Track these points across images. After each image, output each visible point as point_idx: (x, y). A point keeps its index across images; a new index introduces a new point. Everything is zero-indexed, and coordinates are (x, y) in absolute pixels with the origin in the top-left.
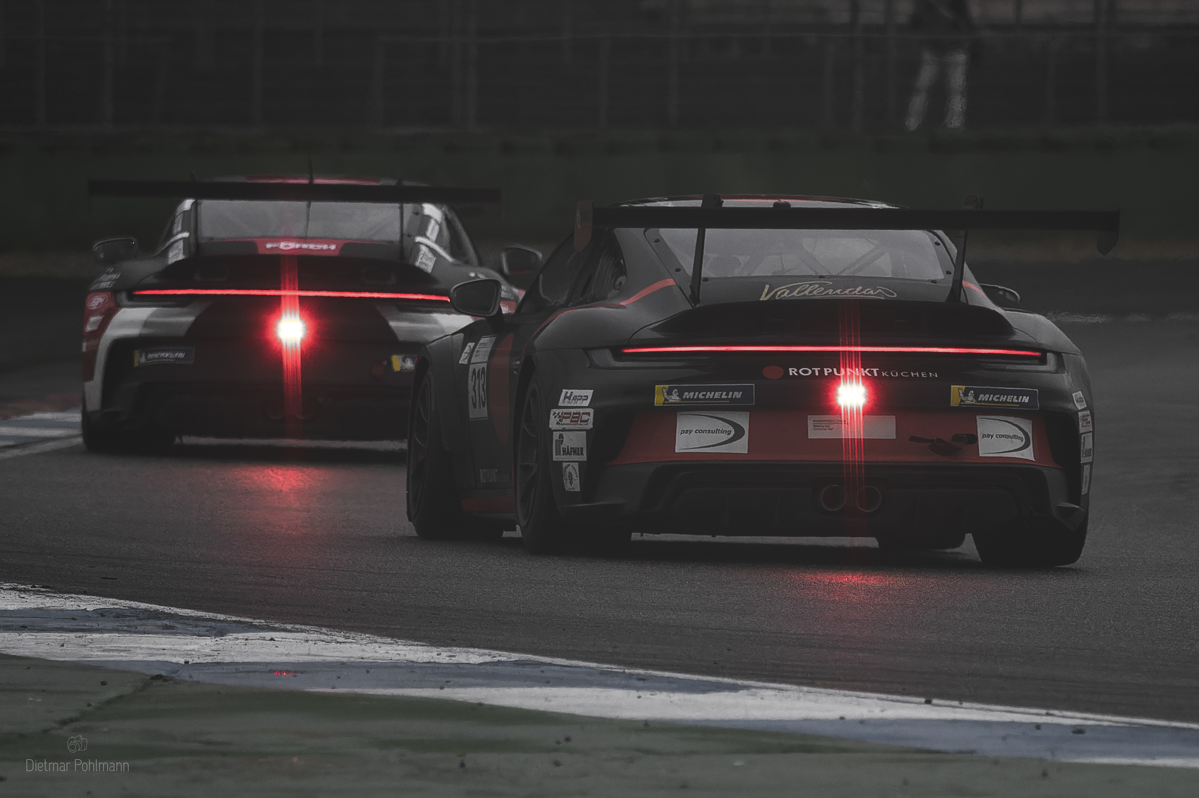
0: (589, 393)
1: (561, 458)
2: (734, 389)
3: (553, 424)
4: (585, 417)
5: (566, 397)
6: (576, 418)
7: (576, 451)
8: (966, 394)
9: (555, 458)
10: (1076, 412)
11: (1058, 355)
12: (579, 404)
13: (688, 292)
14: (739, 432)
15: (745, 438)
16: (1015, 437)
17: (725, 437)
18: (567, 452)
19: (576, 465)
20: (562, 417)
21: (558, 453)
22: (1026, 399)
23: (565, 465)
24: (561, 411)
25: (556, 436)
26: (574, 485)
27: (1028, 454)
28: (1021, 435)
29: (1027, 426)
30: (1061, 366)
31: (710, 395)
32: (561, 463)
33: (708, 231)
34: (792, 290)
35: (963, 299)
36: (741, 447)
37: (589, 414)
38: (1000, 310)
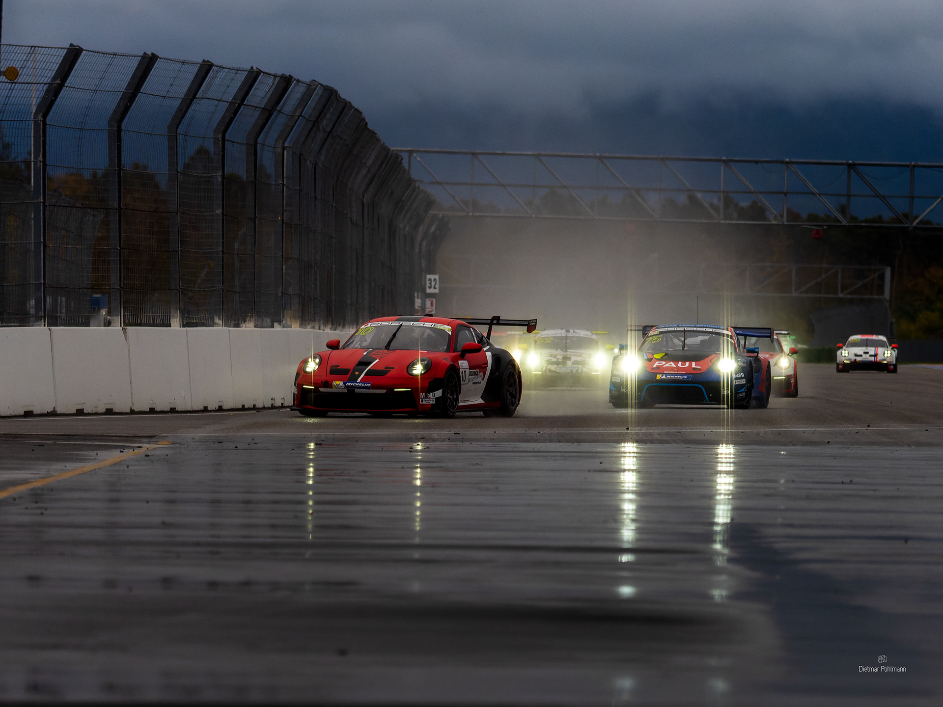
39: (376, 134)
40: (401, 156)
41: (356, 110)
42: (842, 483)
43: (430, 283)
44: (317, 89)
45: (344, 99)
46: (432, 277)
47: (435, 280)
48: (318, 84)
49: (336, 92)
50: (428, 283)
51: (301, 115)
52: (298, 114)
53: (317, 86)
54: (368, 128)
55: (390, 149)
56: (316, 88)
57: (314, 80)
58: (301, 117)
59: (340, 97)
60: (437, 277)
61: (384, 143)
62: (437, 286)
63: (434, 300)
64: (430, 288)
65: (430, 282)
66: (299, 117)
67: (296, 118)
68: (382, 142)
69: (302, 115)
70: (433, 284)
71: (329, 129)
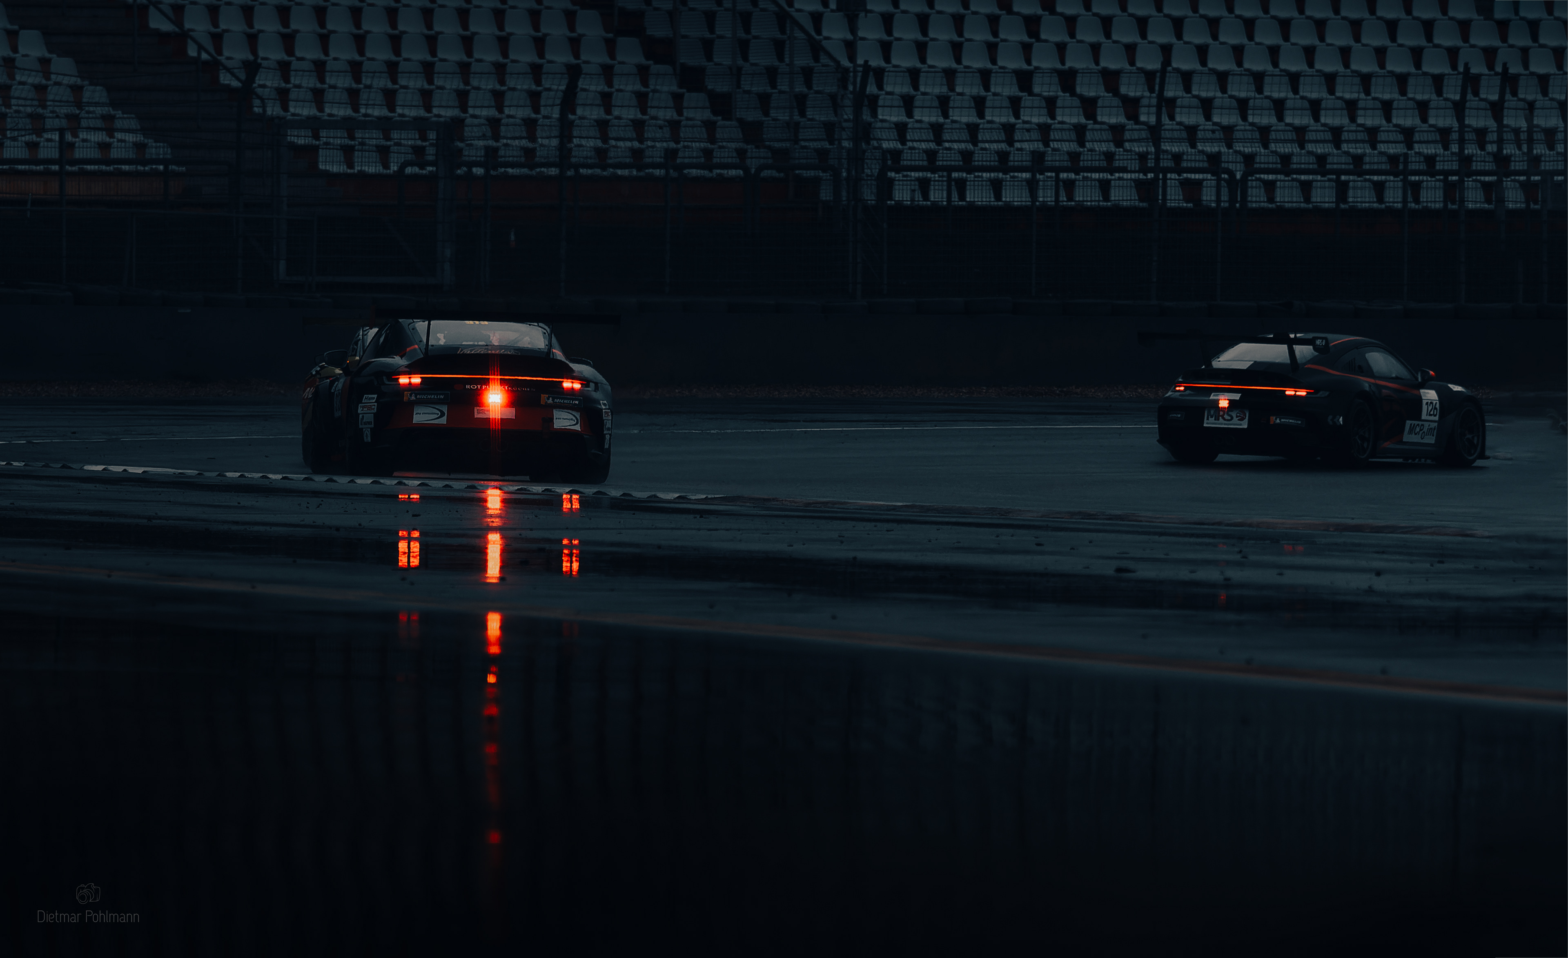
0: (375, 396)
1: (363, 426)
2: (440, 394)
3: (359, 411)
4: (373, 407)
5: (366, 398)
6: (369, 408)
7: (370, 423)
8: (548, 399)
9: (360, 426)
10: (602, 409)
11: (596, 384)
12: (371, 401)
13: (424, 351)
14: (443, 414)
15: (445, 418)
16: (572, 419)
17: (437, 416)
18: (365, 423)
19: (369, 430)
20: (363, 407)
21: (361, 424)
22: (577, 402)
23: (364, 430)
24: (363, 405)
25: (361, 416)
26: (368, 438)
27: (578, 428)
28: (574, 418)
29: (578, 415)
30: (596, 389)
31: (429, 397)
32: (362, 429)
33: (432, 322)
34: (471, 351)
35: (551, 356)
36: (443, 421)
37: (375, 405)
38: (567, 362)
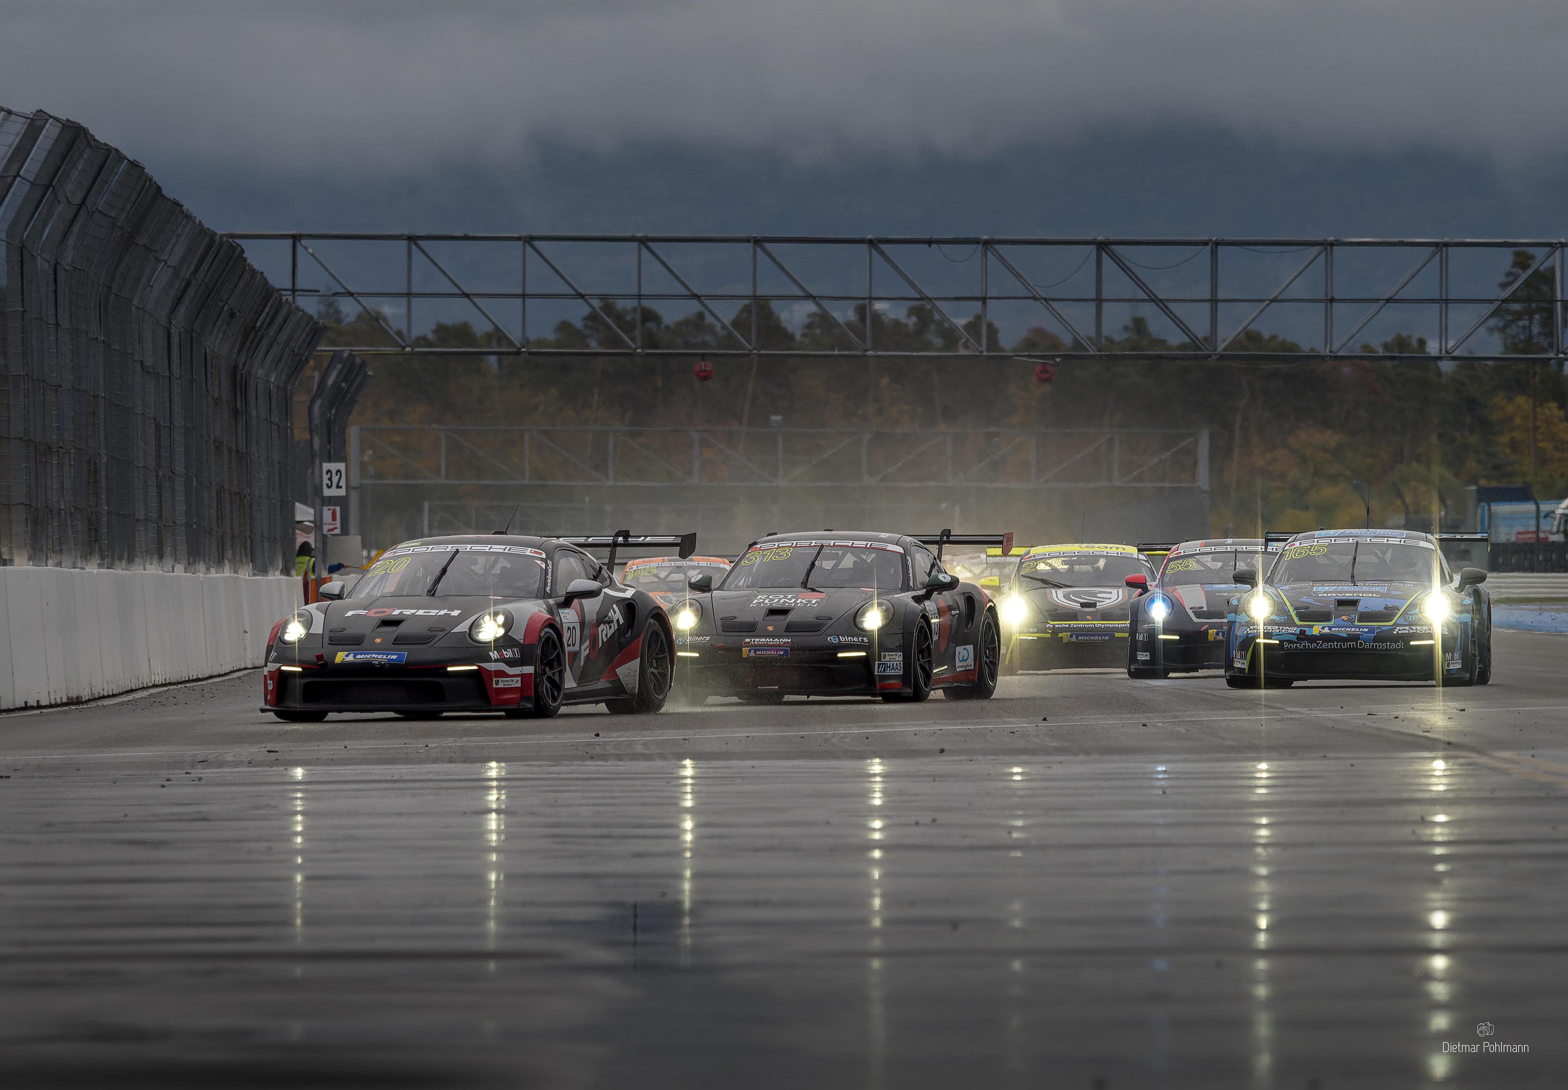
39: (182, 206)
40: (240, 246)
41: (134, 165)
42: (917, 824)
43: (330, 479)
44: (47, 126)
45: (105, 144)
46: (333, 466)
47: (338, 471)
48: (47, 117)
49: (85, 131)
50: (325, 478)
51: (18, 175)
52: (12, 172)
53: (47, 120)
54: (163, 196)
55: (216, 234)
56: (45, 124)
57: (41, 111)
58: (18, 179)
59: (94, 140)
60: (341, 466)
61: (200, 222)
62: (343, 483)
63: (338, 509)
64: (329, 487)
65: (329, 476)
66: (15, 178)
67: (9, 180)
68: (198, 221)
69: (21, 174)
70: (335, 479)
71: (77, 200)
